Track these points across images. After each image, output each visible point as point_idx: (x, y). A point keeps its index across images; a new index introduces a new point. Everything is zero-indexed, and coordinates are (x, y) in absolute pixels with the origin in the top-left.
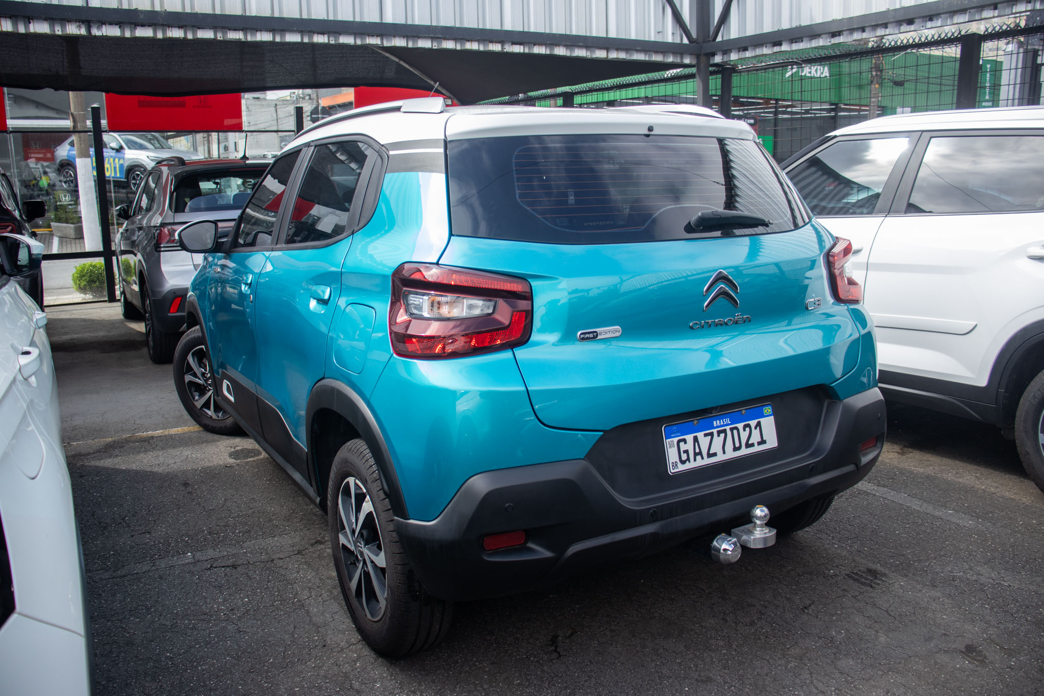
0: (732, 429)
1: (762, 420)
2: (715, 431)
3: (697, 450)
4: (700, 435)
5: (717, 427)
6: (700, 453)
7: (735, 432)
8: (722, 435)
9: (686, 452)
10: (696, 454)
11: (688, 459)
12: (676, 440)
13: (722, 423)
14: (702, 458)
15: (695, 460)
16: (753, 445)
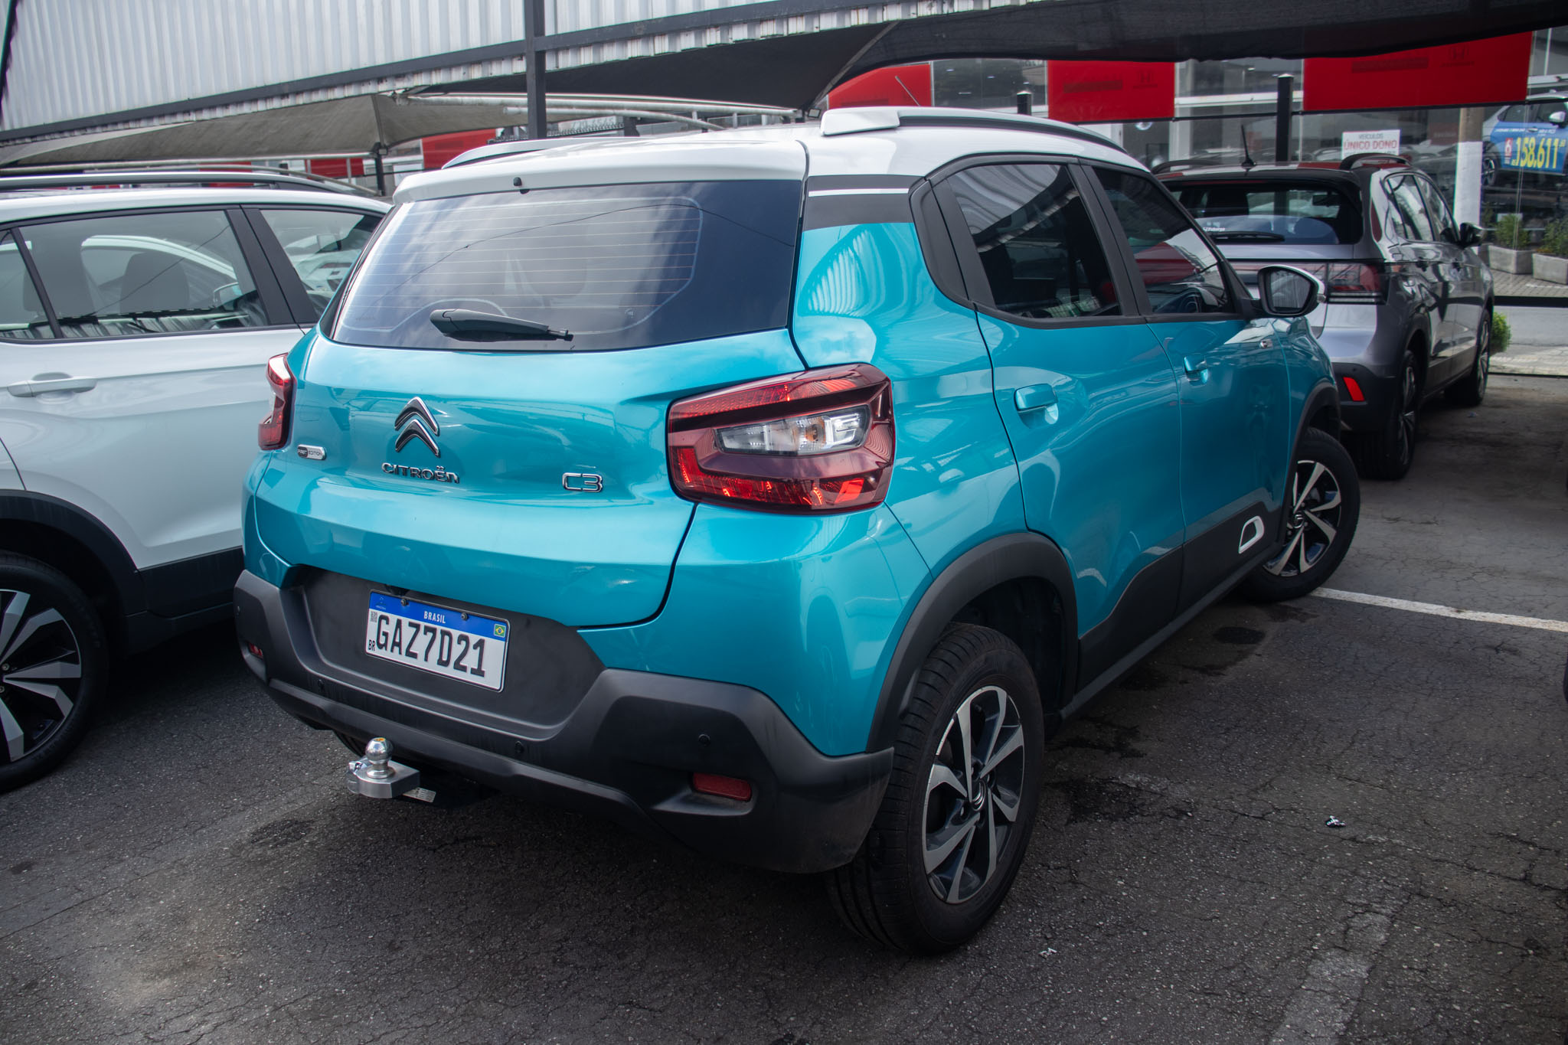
0: (444, 633)
1: (488, 641)
2: (423, 624)
3: (397, 640)
4: (405, 621)
5: (427, 621)
6: (399, 645)
7: (447, 638)
8: (430, 635)
9: (386, 634)
10: (395, 644)
11: (385, 645)
12: (380, 613)
13: (434, 618)
14: (400, 653)
15: (392, 651)
16: (464, 669)
